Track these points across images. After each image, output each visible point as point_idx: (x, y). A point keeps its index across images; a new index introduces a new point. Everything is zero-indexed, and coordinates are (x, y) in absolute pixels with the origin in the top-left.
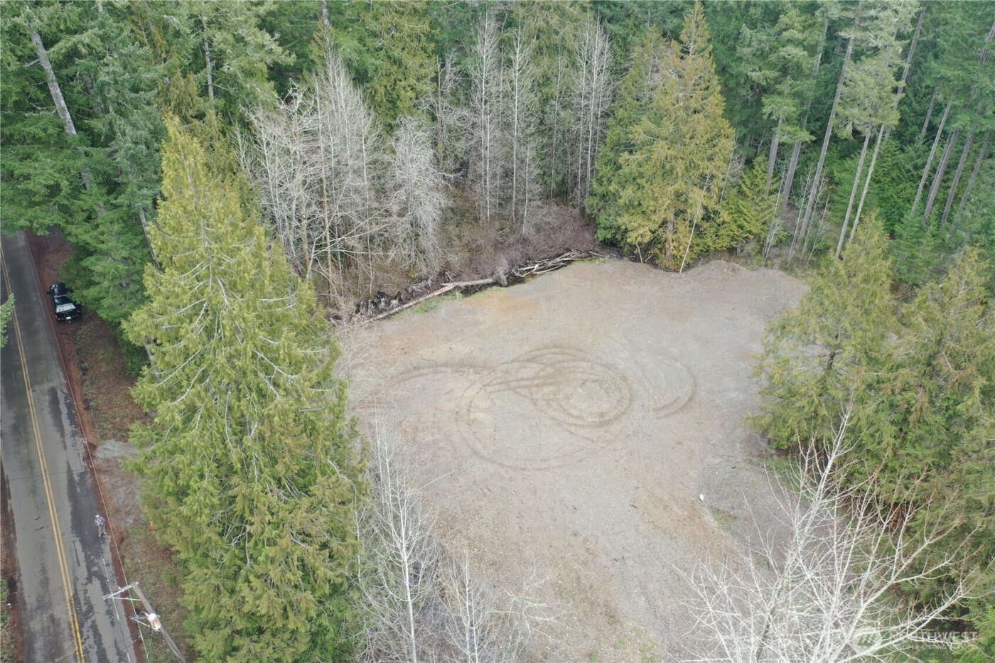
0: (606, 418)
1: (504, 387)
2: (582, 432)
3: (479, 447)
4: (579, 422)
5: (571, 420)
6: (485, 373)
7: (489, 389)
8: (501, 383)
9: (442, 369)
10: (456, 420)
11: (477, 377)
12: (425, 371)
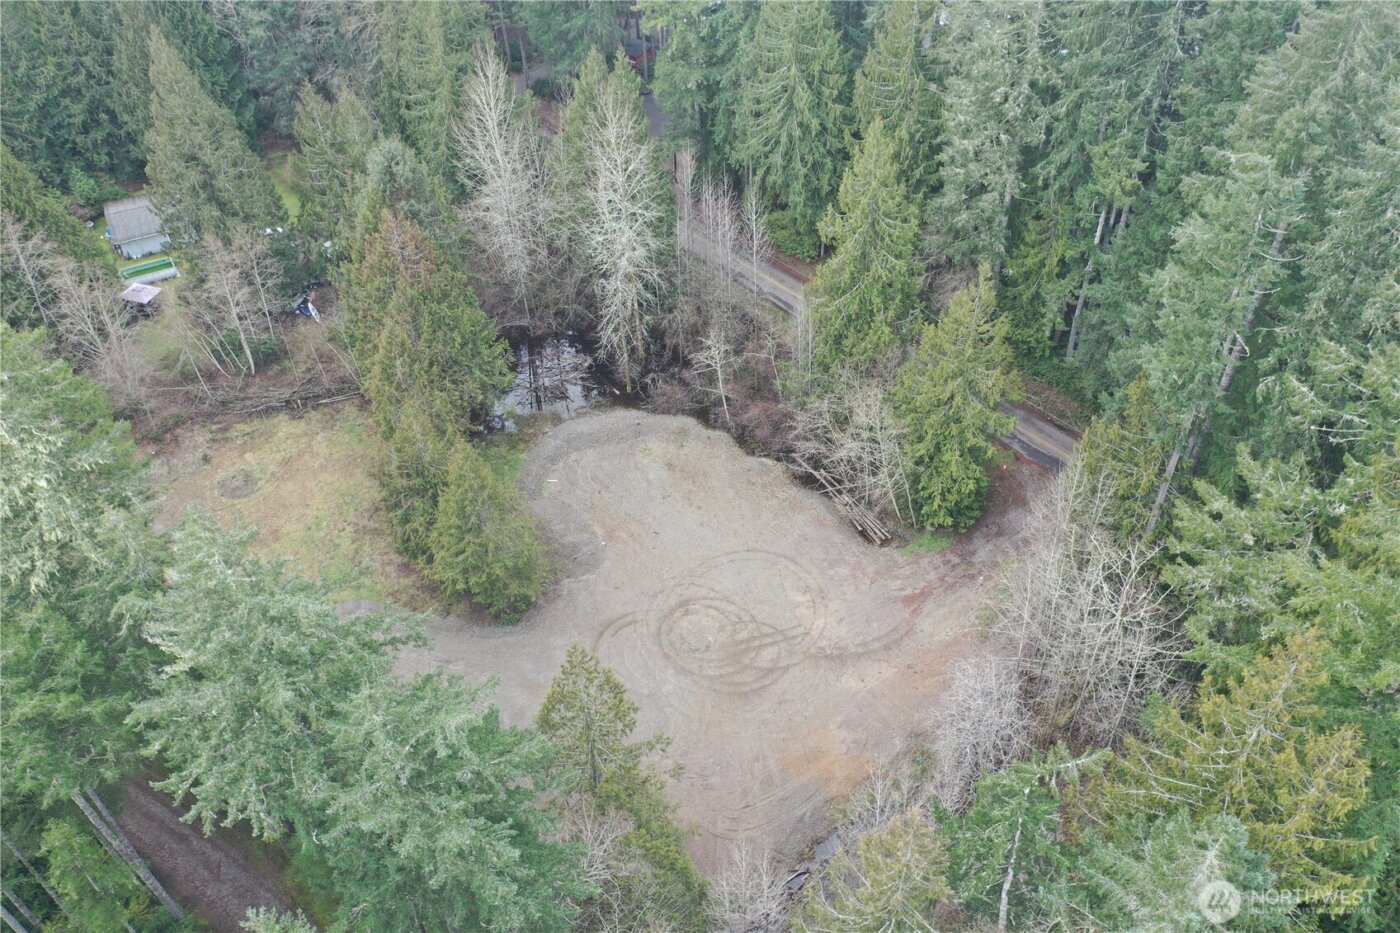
0: (682, 610)
1: (790, 634)
2: (703, 592)
3: (792, 567)
4: (708, 602)
5: (716, 603)
6: (813, 650)
7: (801, 630)
8: (793, 638)
9: (860, 650)
10: (821, 590)
11: (819, 644)
12: (877, 645)
